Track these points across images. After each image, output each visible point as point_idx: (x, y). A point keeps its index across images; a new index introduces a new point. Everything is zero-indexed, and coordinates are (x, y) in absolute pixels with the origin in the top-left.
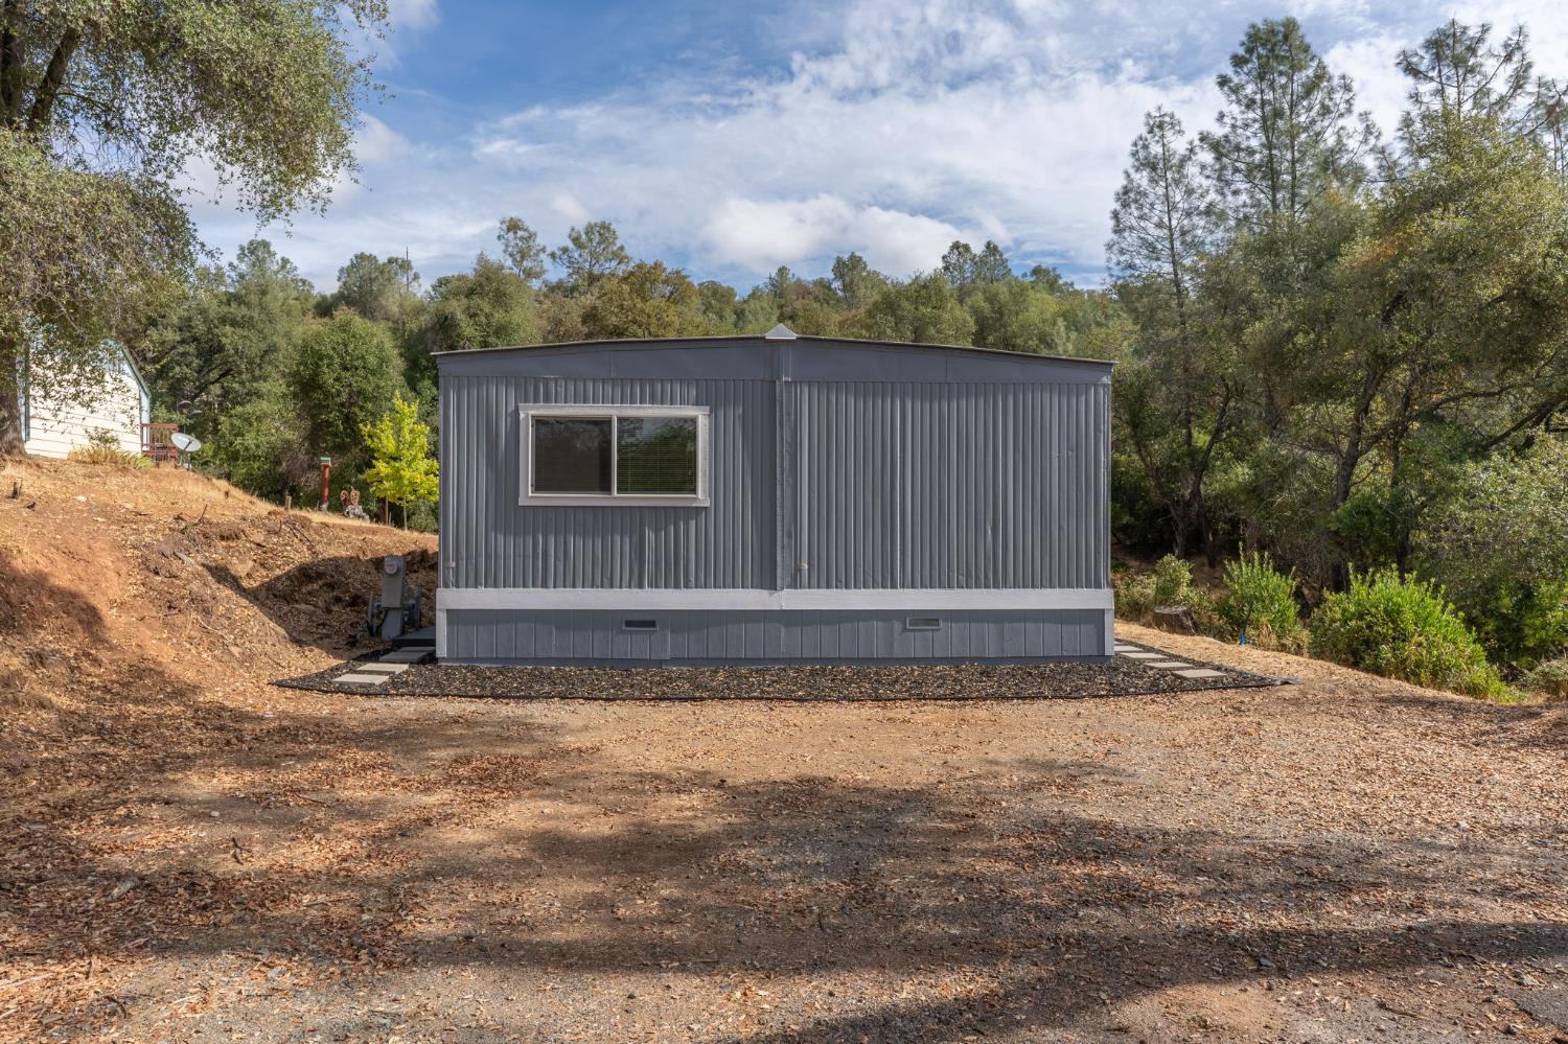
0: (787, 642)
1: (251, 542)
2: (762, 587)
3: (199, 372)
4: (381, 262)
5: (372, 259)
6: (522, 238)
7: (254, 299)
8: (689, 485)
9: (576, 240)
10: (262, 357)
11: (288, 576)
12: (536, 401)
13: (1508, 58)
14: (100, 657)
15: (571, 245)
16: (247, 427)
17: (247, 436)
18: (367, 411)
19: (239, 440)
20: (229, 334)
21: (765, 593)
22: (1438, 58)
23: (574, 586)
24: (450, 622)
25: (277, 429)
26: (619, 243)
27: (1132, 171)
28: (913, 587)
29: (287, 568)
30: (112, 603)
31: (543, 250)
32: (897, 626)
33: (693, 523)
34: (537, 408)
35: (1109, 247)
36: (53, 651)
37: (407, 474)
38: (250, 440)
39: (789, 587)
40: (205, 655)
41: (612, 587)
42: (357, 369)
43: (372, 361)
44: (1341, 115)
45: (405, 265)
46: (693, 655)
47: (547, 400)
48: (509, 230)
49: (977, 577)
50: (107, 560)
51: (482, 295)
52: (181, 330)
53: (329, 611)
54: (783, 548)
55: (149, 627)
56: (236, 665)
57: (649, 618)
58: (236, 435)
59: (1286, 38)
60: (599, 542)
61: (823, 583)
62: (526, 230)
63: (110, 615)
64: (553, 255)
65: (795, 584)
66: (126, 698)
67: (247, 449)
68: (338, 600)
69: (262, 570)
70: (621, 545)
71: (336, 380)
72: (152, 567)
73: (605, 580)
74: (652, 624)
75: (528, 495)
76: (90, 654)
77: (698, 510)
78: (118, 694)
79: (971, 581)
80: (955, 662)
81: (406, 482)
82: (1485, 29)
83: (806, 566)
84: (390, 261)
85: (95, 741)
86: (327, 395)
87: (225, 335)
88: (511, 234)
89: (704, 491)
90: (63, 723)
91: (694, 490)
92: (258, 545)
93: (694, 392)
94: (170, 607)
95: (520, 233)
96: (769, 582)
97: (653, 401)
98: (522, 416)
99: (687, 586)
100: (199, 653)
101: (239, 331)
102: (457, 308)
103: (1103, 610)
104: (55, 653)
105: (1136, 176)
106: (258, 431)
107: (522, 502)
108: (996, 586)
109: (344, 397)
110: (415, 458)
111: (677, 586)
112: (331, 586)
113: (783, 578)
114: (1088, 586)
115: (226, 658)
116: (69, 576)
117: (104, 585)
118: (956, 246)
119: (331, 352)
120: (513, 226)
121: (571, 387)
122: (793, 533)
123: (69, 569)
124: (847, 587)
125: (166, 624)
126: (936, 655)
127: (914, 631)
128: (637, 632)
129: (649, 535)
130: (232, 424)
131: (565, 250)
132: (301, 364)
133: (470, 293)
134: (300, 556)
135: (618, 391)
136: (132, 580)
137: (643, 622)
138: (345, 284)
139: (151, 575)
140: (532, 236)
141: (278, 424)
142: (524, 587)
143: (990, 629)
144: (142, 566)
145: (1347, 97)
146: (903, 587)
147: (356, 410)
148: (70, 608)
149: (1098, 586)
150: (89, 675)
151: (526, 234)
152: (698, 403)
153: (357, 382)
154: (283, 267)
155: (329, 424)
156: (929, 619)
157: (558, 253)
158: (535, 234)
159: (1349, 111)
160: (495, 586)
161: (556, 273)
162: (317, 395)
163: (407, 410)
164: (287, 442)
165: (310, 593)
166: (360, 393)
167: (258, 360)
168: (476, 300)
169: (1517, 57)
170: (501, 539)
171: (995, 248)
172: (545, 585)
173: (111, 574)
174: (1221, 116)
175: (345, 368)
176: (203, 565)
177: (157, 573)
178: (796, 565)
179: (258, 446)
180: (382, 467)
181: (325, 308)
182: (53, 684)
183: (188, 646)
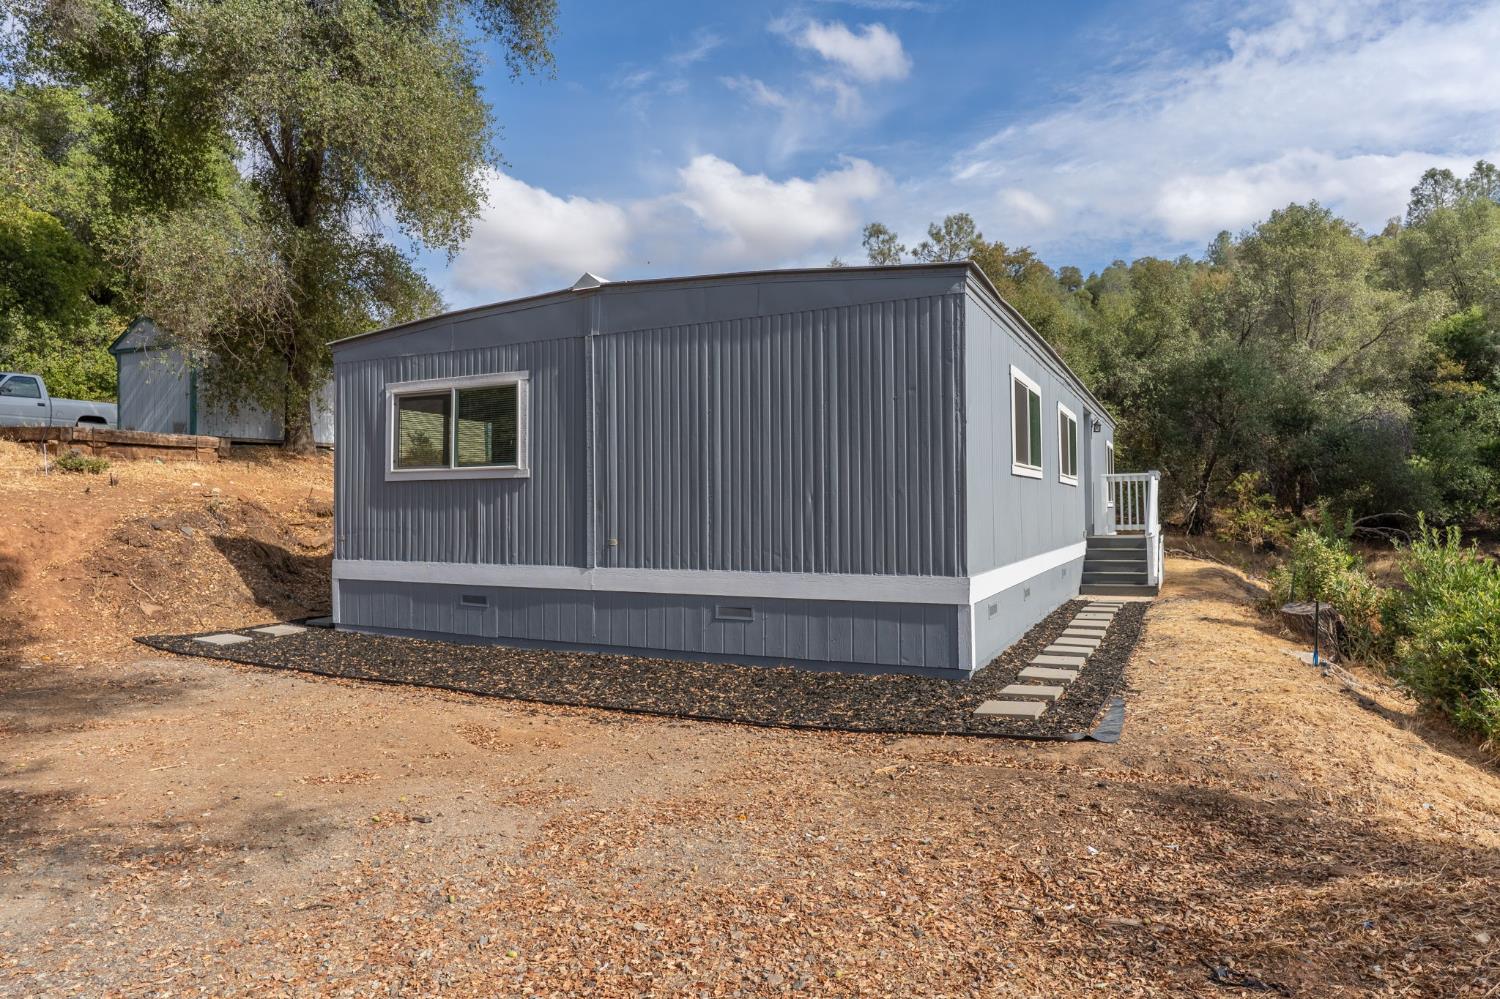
0: (602, 627)
2: (571, 564)
6: (883, 241)
8: (511, 455)
9: (936, 235)
12: (398, 378)
15: (931, 240)
21: (577, 570)
23: (425, 559)
24: (342, 591)
26: (976, 232)
28: (724, 568)
31: (904, 248)
32: (706, 613)
33: (516, 495)
39: (600, 565)
41: (453, 562)
46: (517, 634)
47: (405, 378)
48: (872, 235)
57: (479, 594)
60: (443, 515)
61: (633, 562)
62: (887, 233)
65: (605, 562)
70: (460, 518)
73: (448, 554)
74: (483, 600)
75: (391, 471)
77: (527, 478)
79: (789, 563)
80: (769, 662)
83: (615, 542)
89: (524, 461)
91: (513, 460)
93: (517, 358)
95: (881, 237)
96: (580, 560)
97: (484, 370)
98: (388, 395)
99: (511, 561)
103: (956, 607)
107: (386, 478)
108: (818, 570)
111: (503, 562)
113: (593, 555)
114: (937, 572)
120: (875, 231)
121: (423, 364)
124: (655, 566)
126: (749, 652)
127: (724, 621)
128: (474, 609)
129: (482, 509)
131: (925, 245)
135: (457, 363)
137: (475, 597)
140: (892, 237)
142: (392, 559)
143: (811, 623)
146: (712, 568)
149: (950, 571)
151: (887, 237)
152: (519, 368)
156: (741, 608)
158: (895, 236)
160: (373, 558)
170: (374, 513)
172: (407, 559)
178: (606, 541)
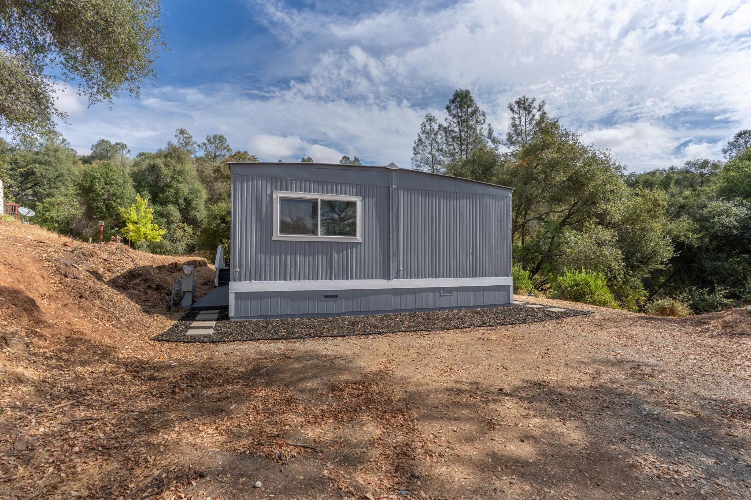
0: (395, 302)
1: (101, 258)
2: (384, 278)
3: (21, 183)
4: (112, 144)
5: (108, 142)
6: (186, 137)
7: (51, 153)
8: (353, 232)
9: (209, 141)
10: (55, 179)
11: (123, 276)
12: (281, 189)
13: (539, 110)
14: (44, 333)
15: (206, 141)
16: (52, 208)
17: (53, 212)
18: (117, 203)
19: (48, 213)
20: (38, 167)
21: (385, 281)
22: (519, 107)
23: (300, 280)
24: (236, 299)
25: (68, 209)
26: (227, 143)
27: (420, 134)
28: (443, 277)
29: (123, 272)
30: (43, 296)
31: (196, 143)
32: (438, 294)
33: (354, 250)
34: (280, 193)
35: (412, 159)
36: (12, 333)
37: (143, 230)
38: (54, 213)
39: (395, 278)
40: (107, 325)
41: (317, 280)
42: (112, 184)
43: (120, 181)
44: (482, 124)
45: (123, 146)
46: (355, 310)
47: (287, 189)
48: (180, 133)
49: (466, 273)
50: (33, 269)
51: (171, 158)
52: (11, 164)
53: (146, 293)
54: (393, 261)
55: (71, 310)
56: (125, 329)
57: (335, 294)
58: (46, 211)
59: (466, 96)
60: (311, 258)
61: (409, 277)
62: (188, 134)
63: (43, 304)
64: (199, 146)
65: (397, 277)
66: (74, 362)
67: (52, 218)
68: (149, 287)
69: (108, 273)
70: (322, 260)
71: (102, 188)
72: (63, 272)
73: (314, 277)
74: (336, 296)
75: (277, 235)
76: (36, 332)
77: (357, 244)
78: (68, 360)
79: (465, 275)
80: (459, 308)
81: (142, 233)
82: (534, 100)
83: (402, 269)
84: (117, 144)
85: (73, 404)
86: (97, 195)
87: (35, 168)
88: (181, 136)
89: (359, 235)
90: (39, 392)
91: (355, 234)
92: (105, 260)
93: (355, 190)
94: (81, 297)
95: (185, 135)
96: (387, 276)
97: (337, 193)
98: (274, 196)
99: (352, 278)
100: (105, 325)
101: (44, 167)
102: (160, 162)
103: (510, 287)
104: (14, 334)
105: (421, 136)
106: (58, 210)
107: (274, 239)
108: (473, 277)
109: (106, 196)
110: (147, 223)
111: (347, 279)
112: (145, 281)
113: (393, 275)
115: (119, 326)
116: (11, 280)
117: (35, 285)
118: (345, 157)
119: (100, 176)
120: (182, 132)
121: (299, 184)
122: (397, 255)
123: (10, 275)
124: (418, 278)
125: (81, 308)
126: (452, 306)
127: (444, 296)
128: (330, 301)
129: (335, 256)
130: (44, 206)
131: (204, 144)
132: (84, 180)
133: (166, 156)
134: (130, 266)
135: (321, 188)
136: (52, 281)
137: (332, 296)
138: (94, 151)
139: (63, 277)
140: (190, 137)
141: (69, 207)
142: (275, 280)
143: (472, 294)
144: (57, 272)
145: (484, 118)
146: (439, 277)
147: (112, 202)
148: (16, 301)
149: (508, 276)
150: (40, 347)
151: (188, 136)
152: (356, 195)
153: (112, 190)
154: (63, 142)
155: (98, 208)
156: (449, 290)
157: (201, 145)
158: (192, 137)
159: (484, 122)
160: (260, 280)
161: (201, 153)
162: (92, 195)
163: (143, 202)
164: (74, 215)
165: (135, 284)
166: (114, 195)
167: (53, 180)
168: (169, 159)
169: (542, 110)
170: (263, 257)
171: (358, 159)
172: (285, 279)
173: (38, 278)
174: (446, 119)
175: (106, 184)
176: (87, 271)
177: (66, 276)
178: (398, 268)
179: (58, 217)
180: (131, 226)
181: (86, 160)
182: (18, 359)
183: (96, 320)
